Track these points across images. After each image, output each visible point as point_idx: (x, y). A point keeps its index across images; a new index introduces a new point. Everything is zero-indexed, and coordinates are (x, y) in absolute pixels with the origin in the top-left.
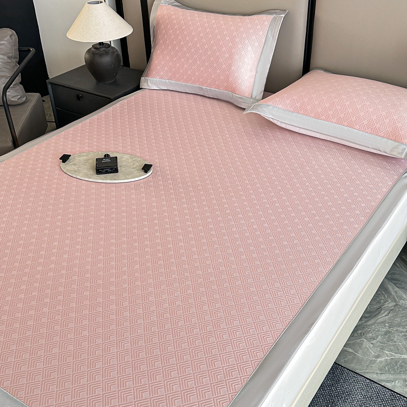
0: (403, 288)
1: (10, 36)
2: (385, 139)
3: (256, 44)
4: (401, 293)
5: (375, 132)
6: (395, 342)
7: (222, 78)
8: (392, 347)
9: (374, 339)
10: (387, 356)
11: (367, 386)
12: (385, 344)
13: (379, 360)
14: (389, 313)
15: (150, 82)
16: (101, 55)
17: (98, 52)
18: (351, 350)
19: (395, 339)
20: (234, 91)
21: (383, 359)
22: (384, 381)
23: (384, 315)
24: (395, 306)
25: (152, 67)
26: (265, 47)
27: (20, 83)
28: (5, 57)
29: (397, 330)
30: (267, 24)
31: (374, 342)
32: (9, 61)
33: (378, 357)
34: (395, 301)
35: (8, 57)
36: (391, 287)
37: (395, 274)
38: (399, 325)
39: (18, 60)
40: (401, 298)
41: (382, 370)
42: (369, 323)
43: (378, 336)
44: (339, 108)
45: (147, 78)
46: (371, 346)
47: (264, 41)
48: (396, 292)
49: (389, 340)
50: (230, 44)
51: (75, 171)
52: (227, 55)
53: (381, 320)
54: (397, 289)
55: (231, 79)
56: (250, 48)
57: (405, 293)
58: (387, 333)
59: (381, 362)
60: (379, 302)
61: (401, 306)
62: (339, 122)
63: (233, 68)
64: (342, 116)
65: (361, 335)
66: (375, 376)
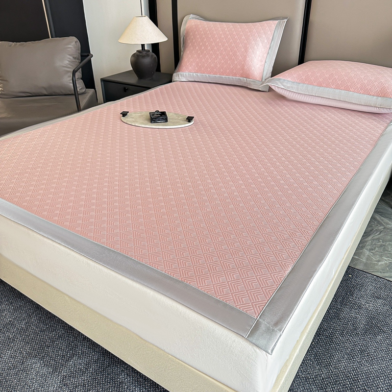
0: (387, 217)
1: (76, 42)
2: (375, 97)
3: (266, 41)
4: (386, 220)
5: (367, 92)
6: (390, 252)
7: (239, 67)
8: (388, 255)
9: (373, 250)
10: (385, 261)
11: (375, 280)
12: (382, 253)
13: (380, 263)
14: (380, 233)
15: (181, 75)
16: (143, 57)
17: (141, 54)
18: (356, 257)
19: (390, 250)
20: (247, 77)
21: (383, 263)
22: (388, 277)
23: (377, 234)
24: (383, 229)
25: (183, 64)
26: (272, 43)
27: (81, 79)
28: (72, 58)
29: (389, 244)
30: (274, 26)
31: (373, 251)
32: (74, 60)
33: (379, 261)
34: (384, 226)
35: (73, 57)
36: (378, 217)
37: (379, 209)
38: (390, 241)
39: (80, 61)
40: (388, 224)
41: (384, 271)
42: (366, 240)
43: (375, 248)
44: (336, 77)
45: (178, 73)
46: (372, 254)
47: (271, 39)
48: (382, 220)
49: (385, 250)
50: (245, 41)
51: (134, 121)
52: (243, 50)
53: (376, 237)
54: (382, 218)
55: (246, 67)
56: (260, 44)
57: (390, 221)
58: (381, 246)
59: (382, 265)
60: (371, 226)
61: (388, 229)
62: (338, 87)
63: (248, 59)
64: (339, 82)
65: (363, 247)
66: (379, 274)
